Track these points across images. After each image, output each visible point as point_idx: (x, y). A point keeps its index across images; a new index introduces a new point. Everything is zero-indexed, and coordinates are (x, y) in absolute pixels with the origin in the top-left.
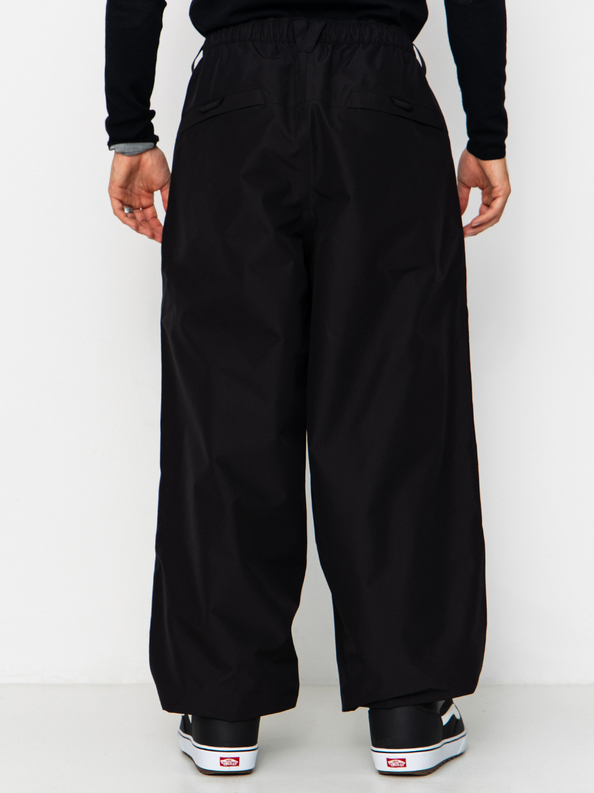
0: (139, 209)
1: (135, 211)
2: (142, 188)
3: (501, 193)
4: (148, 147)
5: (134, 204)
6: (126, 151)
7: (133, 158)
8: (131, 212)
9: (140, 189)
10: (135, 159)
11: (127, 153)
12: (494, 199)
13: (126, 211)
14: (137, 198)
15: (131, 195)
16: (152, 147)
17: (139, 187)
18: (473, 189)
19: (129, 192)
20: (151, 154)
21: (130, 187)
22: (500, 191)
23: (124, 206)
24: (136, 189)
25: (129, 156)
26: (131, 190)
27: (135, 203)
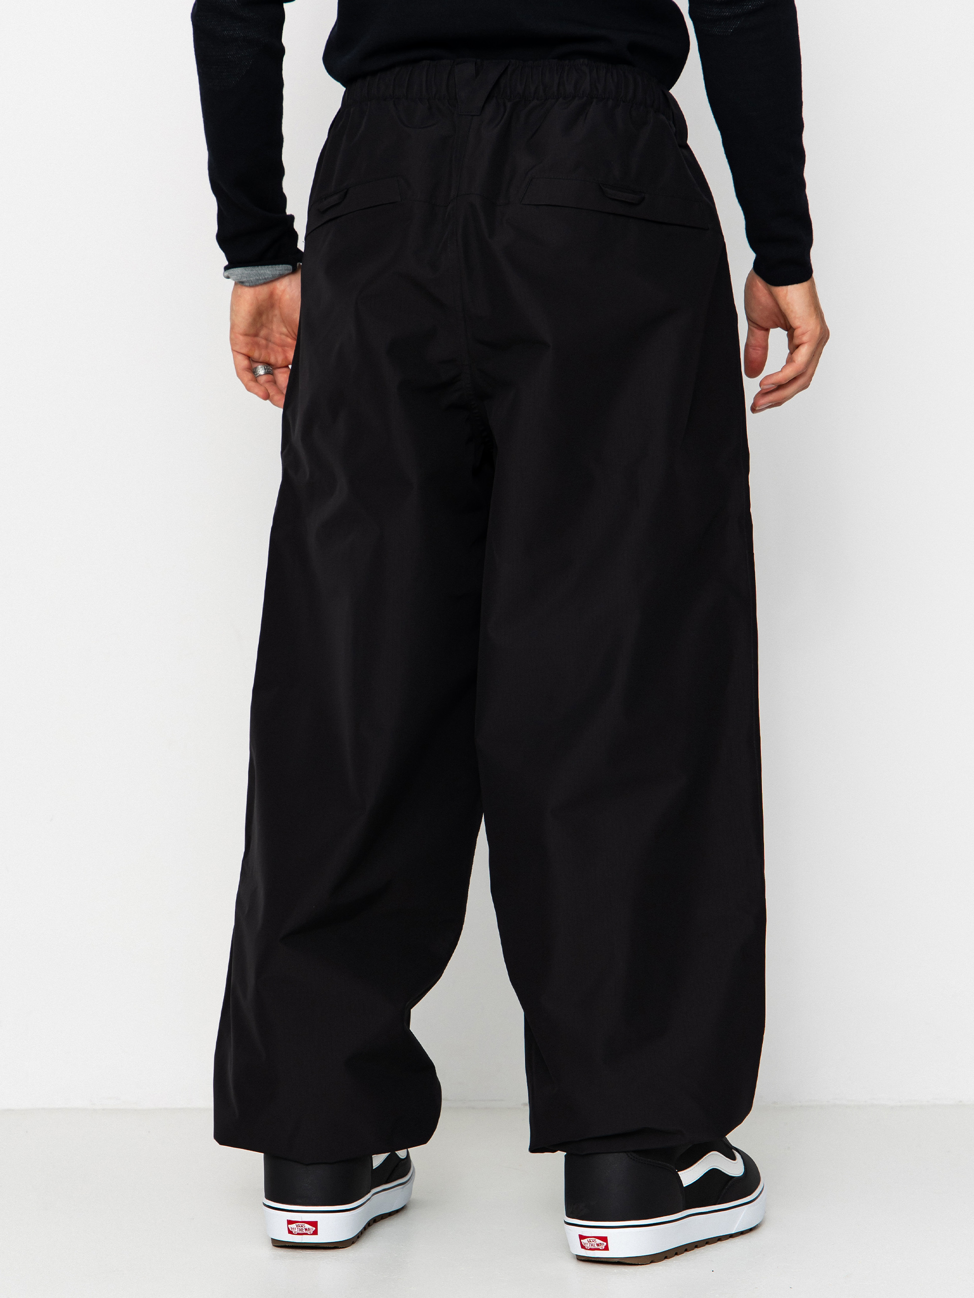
0: (287, 367)
1: (277, 372)
2: (287, 336)
3: (805, 338)
4: (281, 272)
5: (272, 360)
6: (244, 280)
7: (258, 289)
8: (267, 373)
9: (283, 337)
10: (264, 291)
11: (248, 281)
12: (797, 347)
13: (261, 371)
14: (280, 349)
15: (267, 347)
16: (288, 272)
17: (281, 334)
18: (772, 331)
19: (263, 342)
20: (290, 281)
21: (263, 333)
22: (803, 334)
23: (255, 365)
24: (276, 337)
25: (250, 286)
26: (267, 339)
27: (276, 359)
